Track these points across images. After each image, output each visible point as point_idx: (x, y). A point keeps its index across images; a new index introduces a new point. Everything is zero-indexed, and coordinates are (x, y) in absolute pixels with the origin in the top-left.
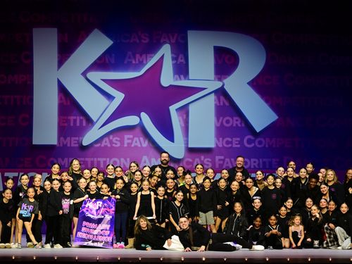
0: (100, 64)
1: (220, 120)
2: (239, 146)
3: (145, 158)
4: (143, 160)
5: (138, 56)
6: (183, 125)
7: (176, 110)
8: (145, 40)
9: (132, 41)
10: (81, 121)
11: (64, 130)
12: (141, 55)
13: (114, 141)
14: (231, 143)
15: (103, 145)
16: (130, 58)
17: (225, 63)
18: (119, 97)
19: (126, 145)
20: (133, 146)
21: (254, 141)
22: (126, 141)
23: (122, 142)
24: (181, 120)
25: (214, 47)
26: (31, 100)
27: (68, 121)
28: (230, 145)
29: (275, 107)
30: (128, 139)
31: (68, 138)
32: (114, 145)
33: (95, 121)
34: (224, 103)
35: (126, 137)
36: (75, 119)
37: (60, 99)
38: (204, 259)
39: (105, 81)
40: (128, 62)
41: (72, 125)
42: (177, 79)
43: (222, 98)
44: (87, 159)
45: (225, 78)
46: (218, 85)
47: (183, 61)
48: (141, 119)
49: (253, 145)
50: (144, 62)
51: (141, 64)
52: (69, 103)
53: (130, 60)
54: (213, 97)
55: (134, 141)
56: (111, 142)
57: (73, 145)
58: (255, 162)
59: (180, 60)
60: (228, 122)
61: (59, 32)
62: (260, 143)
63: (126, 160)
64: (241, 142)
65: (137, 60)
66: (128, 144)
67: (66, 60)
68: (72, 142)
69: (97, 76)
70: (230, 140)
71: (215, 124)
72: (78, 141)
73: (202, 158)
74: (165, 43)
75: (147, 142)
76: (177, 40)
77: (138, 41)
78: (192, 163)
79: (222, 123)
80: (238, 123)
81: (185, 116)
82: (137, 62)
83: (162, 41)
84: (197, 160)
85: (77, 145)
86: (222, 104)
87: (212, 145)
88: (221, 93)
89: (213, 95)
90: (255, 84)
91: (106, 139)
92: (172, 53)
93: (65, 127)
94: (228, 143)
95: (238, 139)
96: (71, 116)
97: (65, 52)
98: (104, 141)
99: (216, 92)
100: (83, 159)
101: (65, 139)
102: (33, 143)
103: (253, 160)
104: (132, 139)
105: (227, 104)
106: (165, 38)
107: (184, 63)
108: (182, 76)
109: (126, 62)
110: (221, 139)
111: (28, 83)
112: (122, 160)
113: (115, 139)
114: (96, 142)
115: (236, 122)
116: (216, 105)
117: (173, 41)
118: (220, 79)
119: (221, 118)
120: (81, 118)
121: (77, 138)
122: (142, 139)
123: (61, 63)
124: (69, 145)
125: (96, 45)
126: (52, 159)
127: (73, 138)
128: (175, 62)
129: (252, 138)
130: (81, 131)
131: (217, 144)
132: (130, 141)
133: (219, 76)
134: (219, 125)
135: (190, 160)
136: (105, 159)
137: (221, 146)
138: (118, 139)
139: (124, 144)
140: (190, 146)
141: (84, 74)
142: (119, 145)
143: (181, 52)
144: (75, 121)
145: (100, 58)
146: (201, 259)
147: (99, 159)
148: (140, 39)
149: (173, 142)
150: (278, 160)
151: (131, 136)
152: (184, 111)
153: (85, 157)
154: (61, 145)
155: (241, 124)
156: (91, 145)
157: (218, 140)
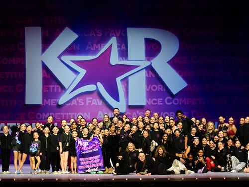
0: (70, 51)
1: (150, 87)
2: (162, 104)
3: (100, 112)
4: (99, 114)
5: (94, 45)
6: (125, 90)
7: (120, 80)
8: (99, 34)
9: (90, 35)
10: (58, 88)
11: (46, 95)
12: (97, 45)
13: (79, 101)
14: (157, 102)
15: (72, 104)
16: (89, 46)
17: (153, 49)
18: (83, 72)
19: (87, 104)
20: (92, 104)
21: (172, 101)
22: (88, 102)
23: (85, 101)
24: (124, 87)
25: (145, 38)
26: (25, 75)
27: (49, 88)
28: (156, 104)
29: (185, 78)
30: (89, 100)
31: (49, 100)
32: (80, 104)
33: (67, 88)
34: (152, 76)
35: (87, 98)
36: (53, 87)
37: (44, 74)
38: (141, 179)
39: (73, 62)
40: (88, 49)
41: (51, 91)
42: (120, 60)
43: (150, 72)
44: (62, 114)
45: (152, 59)
46: (148, 64)
47: (124, 48)
48: (97, 87)
49: (171, 103)
50: (99, 49)
51: (97, 50)
52: (49, 77)
53: (89, 48)
54: (144, 71)
55: (93, 101)
56: (78, 102)
57: (52, 104)
58: (172, 114)
59: (122, 48)
60: (154, 88)
61: (42, 30)
62: (176, 102)
63: (88, 114)
64: (163, 101)
65: (94, 47)
66: (89, 103)
67: (47, 48)
68: (52, 102)
69: (68, 59)
70: (156, 100)
71: (146, 90)
72: (56, 101)
73: (138, 112)
74: (113, 36)
75: (101, 102)
76: (120, 35)
77: (95, 35)
78: (131, 116)
79: (151, 89)
80: (161, 89)
81: (126, 84)
82: (94, 49)
83: (110, 35)
84: (135, 113)
85: (55, 104)
86: (150, 76)
87: (144, 103)
88: (150, 69)
89: (145, 70)
90: (172, 62)
91: (74, 100)
92: (117, 43)
93: (47, 92)
94: (154, 102)
95: (162, 99)
96: (51, 85)
97: (47, 42)
98: (73, 101)
99: (146, 68)
100: (59, 114)
101: (47, 100)
102: (26, 103)
103: (171, 113)
104: (91, 100)
105: (154, 76)
106: (112, 33)
107: (125, 49)
108: (124, 58)
109: (87, 49)
110: (150, 99)
111: (23, 63)
112: (85, 113)
113: (80, 100)
114: (68, 102)
115: (160, 88)
116: (146, 77)
117: (118, 35)
118: (149, 60)
119: (150, 86)
120: (58, 86)
121: (55, 100)
122: (98, 100)
123: (44, 50)
124: (49, 105)
125: (67, 38)
126: (38, 114)
127: (52, 100)
128: (119, 49)
129: (171, 98)
130: (57, 95)
131: (147, 103)
132: (90, 101)
133: (148, 58)
134: (148, 90)
135: (130, 114)
136: (73, 114)
137: (150, 104)
138: (82, 100)
139: (86, 103)
140: (130, 104)
141: (59, 57)
142: (83, 104)
143: (123, 42)
144: (54, 88)
145: (70, 47)
146: (139, 179)
147: (70, 114)
148: (96, 34)
149: (119, 101)
150: (188, 113)
151: (91, 98)
152: (126, 81)
153: (60, 112)
154: (45, 104)
155: (163, 89)
156: (64, 104)
157: (148, 100)
